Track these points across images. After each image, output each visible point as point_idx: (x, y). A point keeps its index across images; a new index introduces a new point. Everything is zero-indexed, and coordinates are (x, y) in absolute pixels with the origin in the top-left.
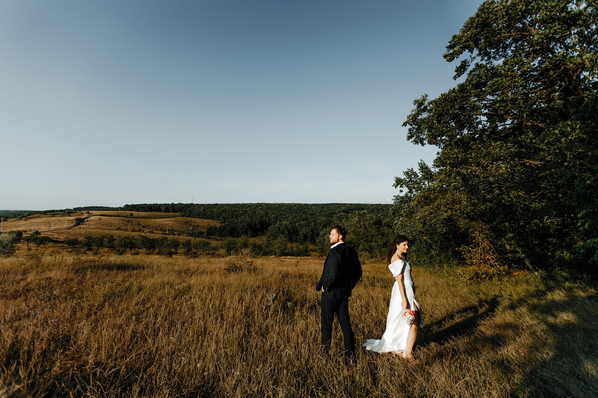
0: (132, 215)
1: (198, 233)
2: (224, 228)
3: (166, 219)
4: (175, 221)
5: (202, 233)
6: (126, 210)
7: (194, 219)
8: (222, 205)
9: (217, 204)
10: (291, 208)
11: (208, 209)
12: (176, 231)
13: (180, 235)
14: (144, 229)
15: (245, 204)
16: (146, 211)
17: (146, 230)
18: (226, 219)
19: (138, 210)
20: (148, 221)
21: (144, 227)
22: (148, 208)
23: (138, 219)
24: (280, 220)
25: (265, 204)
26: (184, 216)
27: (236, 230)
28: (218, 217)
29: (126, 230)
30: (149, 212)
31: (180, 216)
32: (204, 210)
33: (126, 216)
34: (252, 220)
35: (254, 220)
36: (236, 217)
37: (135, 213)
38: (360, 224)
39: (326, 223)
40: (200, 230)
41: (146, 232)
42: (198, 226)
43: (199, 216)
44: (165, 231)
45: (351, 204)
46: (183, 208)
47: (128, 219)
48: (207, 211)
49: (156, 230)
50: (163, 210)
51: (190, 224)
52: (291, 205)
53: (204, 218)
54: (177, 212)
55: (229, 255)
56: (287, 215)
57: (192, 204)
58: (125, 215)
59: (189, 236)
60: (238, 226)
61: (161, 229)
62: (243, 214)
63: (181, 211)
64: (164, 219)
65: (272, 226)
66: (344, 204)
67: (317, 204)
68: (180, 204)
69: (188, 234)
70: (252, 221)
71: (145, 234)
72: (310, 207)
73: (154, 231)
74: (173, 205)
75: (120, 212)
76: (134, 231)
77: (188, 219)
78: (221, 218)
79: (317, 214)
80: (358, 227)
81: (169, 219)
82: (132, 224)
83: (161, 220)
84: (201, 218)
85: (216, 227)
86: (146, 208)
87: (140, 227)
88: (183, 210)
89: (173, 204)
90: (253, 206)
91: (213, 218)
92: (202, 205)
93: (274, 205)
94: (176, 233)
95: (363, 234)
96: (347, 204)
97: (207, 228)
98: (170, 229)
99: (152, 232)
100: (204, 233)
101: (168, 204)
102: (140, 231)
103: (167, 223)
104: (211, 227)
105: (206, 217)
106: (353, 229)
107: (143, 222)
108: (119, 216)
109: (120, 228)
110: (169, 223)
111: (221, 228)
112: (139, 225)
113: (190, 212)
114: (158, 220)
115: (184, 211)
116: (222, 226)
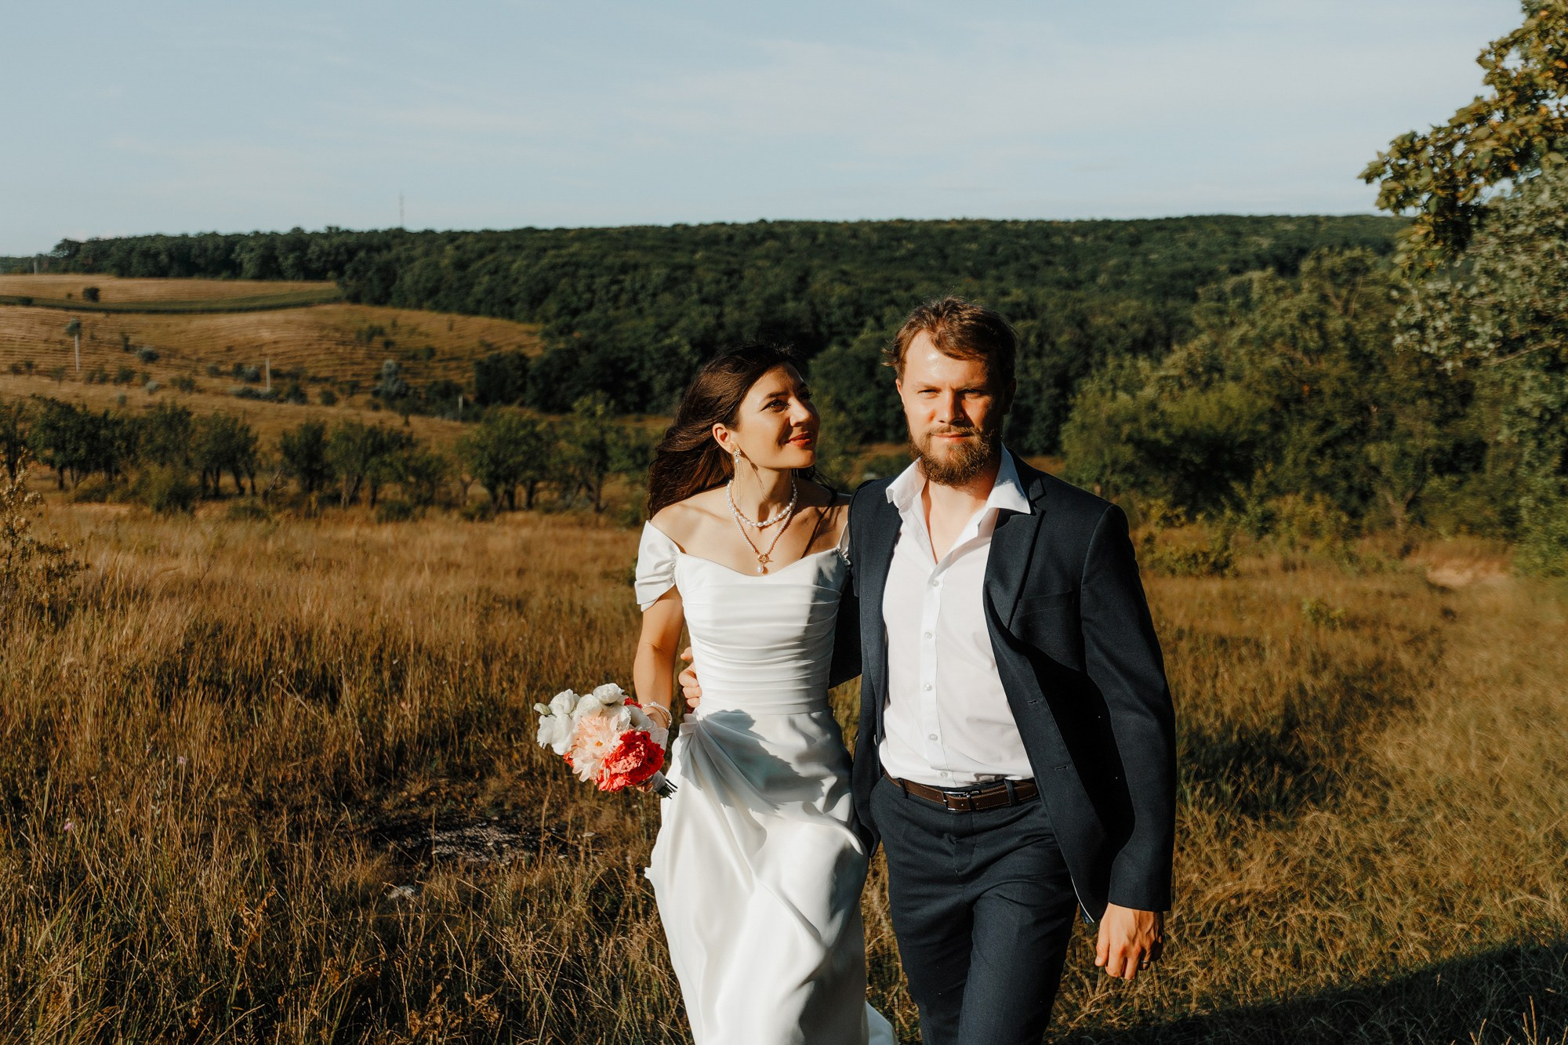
0: (93, 293)
1: (429, 389)
2: (567, 362)
3: (266, 316)
4: (310, 327)
5: (448, 391)
6: (65, 271)
7: (409, 317)
8: (559, 237)
9: (531, 231)
10: (949, 250)
11: (481, 256)
12: (314, 380)
13: (330, 400)
14: (150, 368)
15: (686, 227)
16: (161, 273)
17: (161, 374)
18: (575, 312)
19: (124, 270)
20: (173, 329)
21: (151, 357)
22: (171, 256)
23: (125, 319)
24: (878, 319)
25: (799, 224)
26: (355, 299)
27: (634, 375)
28: (536, 300)
29: (58, 374)
30: (179, 276)
31: (336, 300)
32: (461, 265)
33: (67, 305)
34: (720, 316)
35: (731, 315)
36: (634, 300)
37: (111, 286)
38: (1320, 327)
39: (1150, 332)
40: (439, 374)
41: (161, 387)
42: (431, 352)
43: (432, 296)
44: (257, 378)
45: (1315, 220)
46: (351, 253)
47: (71, 317)
48: (474, 266)
49: (215, 372)
50: (249, 267)
51: (388, 344)
52: (952, 232)
53: (465, 311)
54: (319, 275)
55: (500, 510)
56: (918, 290)
57: (399, 234)
58: (60, 294)
59: (376, 408)
60: (641, 349)
61: (238, 371)
62: (671, 283)
63: (339, 269)
64: (252, 317)
65: (834, 349)
66: (1270, 220)
67: (1107, 223)
68: (333, 233)
69: (376, 393)
70: (721, 326)
71: (151, 392)
72: (1058, 240)
73: (203, 381)
74: (298, 241)
75: (36, 278)
76: (98, 377)
77: (380, 315)
78: (552, 306)
79: (1102, 279)
80: (1307, 351)
81: (279, 316)
82: (95, 344)
83: (238, 319)
84: (445, 309)
85: (523, 358)
86: (164, 258)
87: (134, 361)
88: (348, 268)
89: (298, 231)
90: (730, 238)
91: (504, 307)
92: (452, 236)
93: (855, 230)
94: (313, 391)
95: (1336, 394)
96: (1288, 219)
97: (479, 363)
98: (286, 369)
99: (188, 386)
100: (459, 390)
101: (274, 236)
102: (126, 377)
103: (266, 335)
104: (498, 359)
105: (470, 301)
106: (1275, 362)
107: (149, 331)
108: (28, 302)
109: (29, 365)
110: (279, 334)
111: (548, 362)
112: (128, 349)
113: (388, 275)
114: (223, 321)
115: (356, 271)
116: (559, 352)
